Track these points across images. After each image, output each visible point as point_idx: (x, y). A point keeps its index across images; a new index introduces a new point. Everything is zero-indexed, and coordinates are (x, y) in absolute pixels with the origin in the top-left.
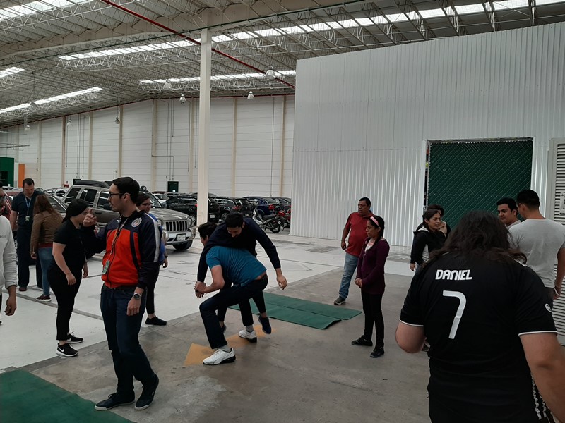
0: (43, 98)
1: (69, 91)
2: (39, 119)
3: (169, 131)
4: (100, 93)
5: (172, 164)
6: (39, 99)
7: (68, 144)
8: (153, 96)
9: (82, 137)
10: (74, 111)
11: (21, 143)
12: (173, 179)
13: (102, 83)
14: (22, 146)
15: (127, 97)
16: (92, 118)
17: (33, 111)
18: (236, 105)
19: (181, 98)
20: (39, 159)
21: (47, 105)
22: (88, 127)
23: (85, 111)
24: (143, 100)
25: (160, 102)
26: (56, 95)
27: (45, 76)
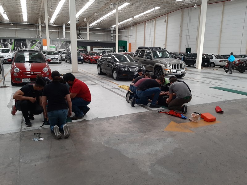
0: (137, 14)
1: (146, 10)
2: (136, 24)
3: (188, 24)
4: (159, 9)
5: (189, 39)
6: (136, 15)
7: (146, 34)
8: (181, 7)
9: (151, 30)
10: (148, 19)
11: (130, 35)
12: (189, 47)
13: (159, 4)
14: (130, 36)
15: (170, 10)
16: (155, 21)
17: (134, 21)
18: (224, 5)
19: (195, 6)
20: (136, 41)
21: (139, 17)
22: (154, 25)
23: (153, 18)
24: (177, 10)
25: (185, 10)
26: (142, 13)
27: (137, 5)
